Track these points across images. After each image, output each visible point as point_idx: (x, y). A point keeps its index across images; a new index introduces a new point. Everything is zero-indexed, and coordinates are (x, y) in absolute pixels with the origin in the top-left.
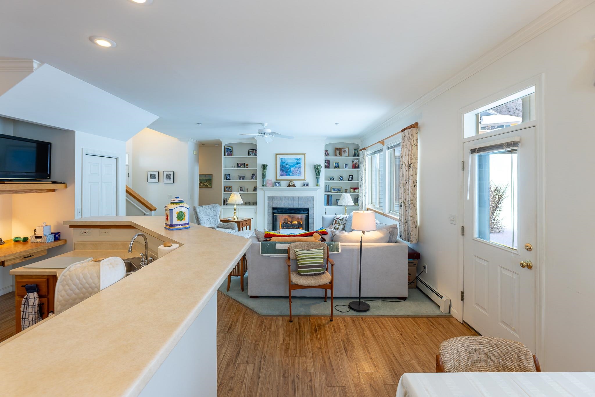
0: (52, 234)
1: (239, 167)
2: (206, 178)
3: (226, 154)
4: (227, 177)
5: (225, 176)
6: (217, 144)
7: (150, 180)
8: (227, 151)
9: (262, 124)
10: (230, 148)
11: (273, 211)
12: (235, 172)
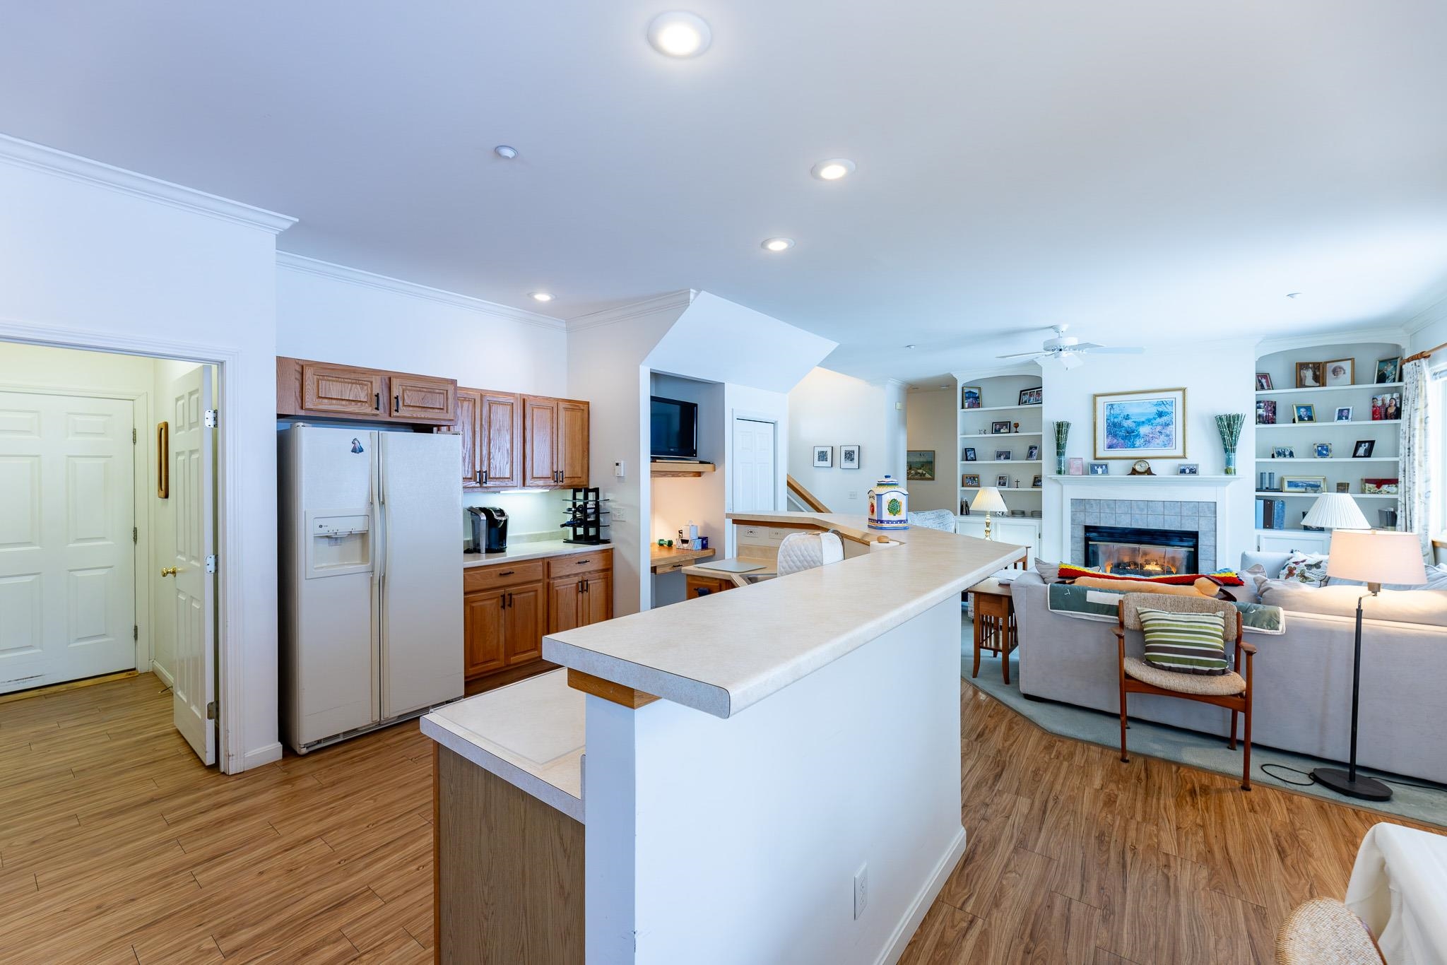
0: (699, 538)
1: (998, 431)
2: (922, 459)
3: (966, 405)
4: (968, 454)
5: (963, 453)
6: (946, 385)
7: (818, 463)
8: (969, 398)
9: (1054, 328)
10: (976, 391)
11: (1085, 534)
12: (988, 444)
